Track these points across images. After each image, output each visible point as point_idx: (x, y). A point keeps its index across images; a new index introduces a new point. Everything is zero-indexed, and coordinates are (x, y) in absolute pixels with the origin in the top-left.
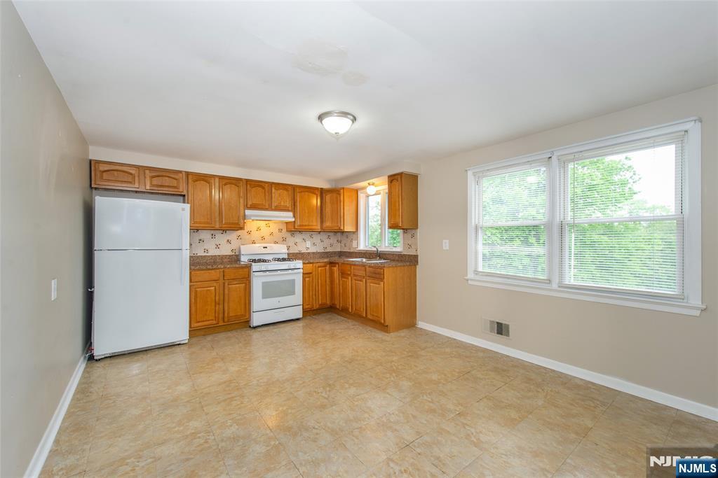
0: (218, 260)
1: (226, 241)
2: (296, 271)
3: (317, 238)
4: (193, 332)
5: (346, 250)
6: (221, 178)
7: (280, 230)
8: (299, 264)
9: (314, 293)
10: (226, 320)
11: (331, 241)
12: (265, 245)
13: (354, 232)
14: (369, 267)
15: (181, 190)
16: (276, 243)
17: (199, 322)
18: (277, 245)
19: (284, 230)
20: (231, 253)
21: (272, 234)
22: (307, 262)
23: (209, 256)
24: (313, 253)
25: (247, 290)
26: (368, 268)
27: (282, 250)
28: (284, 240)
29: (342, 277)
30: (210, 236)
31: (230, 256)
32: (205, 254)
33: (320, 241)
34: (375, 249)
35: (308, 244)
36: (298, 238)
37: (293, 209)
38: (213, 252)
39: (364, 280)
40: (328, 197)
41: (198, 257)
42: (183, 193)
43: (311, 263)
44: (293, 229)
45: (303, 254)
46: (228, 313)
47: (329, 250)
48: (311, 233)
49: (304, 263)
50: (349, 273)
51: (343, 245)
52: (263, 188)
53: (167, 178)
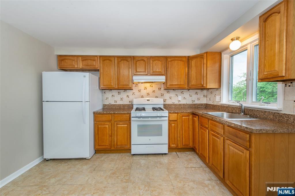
0: (122, 107)
1: (126, 96)
2: (163, 119)
3: (186, 94)
4: (97, 151)
5: (211, 103)
6: (118, 57)
7: (160, 89)
8: (166, 113)
9: (179, 135)
10: (115, 147)
11: (199, 96)
12: (148, 99)
13: (217, 89)
14: (229, 126)
15: (97, 67)
16: (157, 97)
17: (100, 146)
18: (157, 98)
19: (162, 89)
20: (129, 103)
21: (154, 91)
22: (172, 112)
23: (117, 105)
24: (184, 104)
25: (129, 129)
26: (226, 127)
27: (159, 102)
28: (162, 95)
29: (201, 128)
30: (117, 93)
31: (128, 105)
32: (115, 103)
33: (189, 96)
34: (238, 104)
35: (180, 98)
36: (172, 94)
37: (166, 74)
38: (119, 102)
39: (222, 138)
40: (193, 63)
41: (111, 105)
42: (98, 69)
43: (176, 113)
44: (168, 88)
45: (175, 105)
46: (117, 143)
47: (197, 102)
48: (182, 90)
49: (169, 113)
50: (207, 126)
51: (209, 99)
52: (144, 61)
53: (89, 61)
